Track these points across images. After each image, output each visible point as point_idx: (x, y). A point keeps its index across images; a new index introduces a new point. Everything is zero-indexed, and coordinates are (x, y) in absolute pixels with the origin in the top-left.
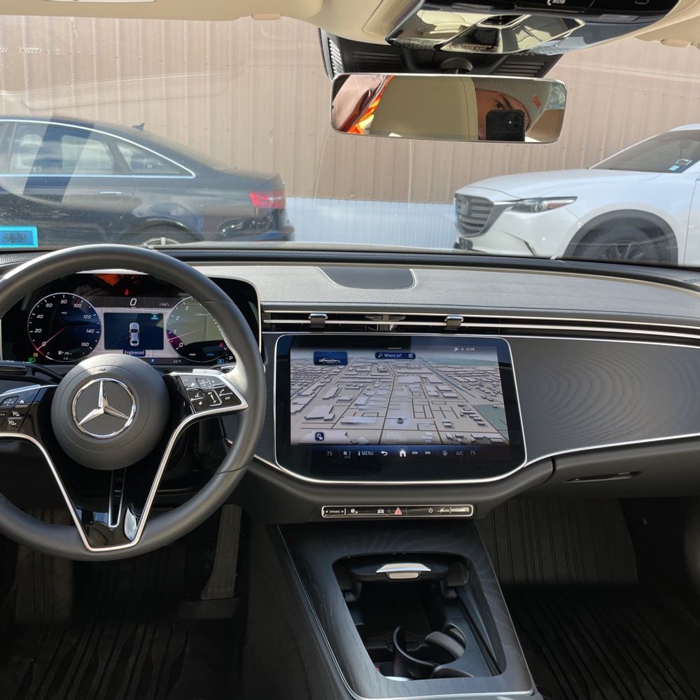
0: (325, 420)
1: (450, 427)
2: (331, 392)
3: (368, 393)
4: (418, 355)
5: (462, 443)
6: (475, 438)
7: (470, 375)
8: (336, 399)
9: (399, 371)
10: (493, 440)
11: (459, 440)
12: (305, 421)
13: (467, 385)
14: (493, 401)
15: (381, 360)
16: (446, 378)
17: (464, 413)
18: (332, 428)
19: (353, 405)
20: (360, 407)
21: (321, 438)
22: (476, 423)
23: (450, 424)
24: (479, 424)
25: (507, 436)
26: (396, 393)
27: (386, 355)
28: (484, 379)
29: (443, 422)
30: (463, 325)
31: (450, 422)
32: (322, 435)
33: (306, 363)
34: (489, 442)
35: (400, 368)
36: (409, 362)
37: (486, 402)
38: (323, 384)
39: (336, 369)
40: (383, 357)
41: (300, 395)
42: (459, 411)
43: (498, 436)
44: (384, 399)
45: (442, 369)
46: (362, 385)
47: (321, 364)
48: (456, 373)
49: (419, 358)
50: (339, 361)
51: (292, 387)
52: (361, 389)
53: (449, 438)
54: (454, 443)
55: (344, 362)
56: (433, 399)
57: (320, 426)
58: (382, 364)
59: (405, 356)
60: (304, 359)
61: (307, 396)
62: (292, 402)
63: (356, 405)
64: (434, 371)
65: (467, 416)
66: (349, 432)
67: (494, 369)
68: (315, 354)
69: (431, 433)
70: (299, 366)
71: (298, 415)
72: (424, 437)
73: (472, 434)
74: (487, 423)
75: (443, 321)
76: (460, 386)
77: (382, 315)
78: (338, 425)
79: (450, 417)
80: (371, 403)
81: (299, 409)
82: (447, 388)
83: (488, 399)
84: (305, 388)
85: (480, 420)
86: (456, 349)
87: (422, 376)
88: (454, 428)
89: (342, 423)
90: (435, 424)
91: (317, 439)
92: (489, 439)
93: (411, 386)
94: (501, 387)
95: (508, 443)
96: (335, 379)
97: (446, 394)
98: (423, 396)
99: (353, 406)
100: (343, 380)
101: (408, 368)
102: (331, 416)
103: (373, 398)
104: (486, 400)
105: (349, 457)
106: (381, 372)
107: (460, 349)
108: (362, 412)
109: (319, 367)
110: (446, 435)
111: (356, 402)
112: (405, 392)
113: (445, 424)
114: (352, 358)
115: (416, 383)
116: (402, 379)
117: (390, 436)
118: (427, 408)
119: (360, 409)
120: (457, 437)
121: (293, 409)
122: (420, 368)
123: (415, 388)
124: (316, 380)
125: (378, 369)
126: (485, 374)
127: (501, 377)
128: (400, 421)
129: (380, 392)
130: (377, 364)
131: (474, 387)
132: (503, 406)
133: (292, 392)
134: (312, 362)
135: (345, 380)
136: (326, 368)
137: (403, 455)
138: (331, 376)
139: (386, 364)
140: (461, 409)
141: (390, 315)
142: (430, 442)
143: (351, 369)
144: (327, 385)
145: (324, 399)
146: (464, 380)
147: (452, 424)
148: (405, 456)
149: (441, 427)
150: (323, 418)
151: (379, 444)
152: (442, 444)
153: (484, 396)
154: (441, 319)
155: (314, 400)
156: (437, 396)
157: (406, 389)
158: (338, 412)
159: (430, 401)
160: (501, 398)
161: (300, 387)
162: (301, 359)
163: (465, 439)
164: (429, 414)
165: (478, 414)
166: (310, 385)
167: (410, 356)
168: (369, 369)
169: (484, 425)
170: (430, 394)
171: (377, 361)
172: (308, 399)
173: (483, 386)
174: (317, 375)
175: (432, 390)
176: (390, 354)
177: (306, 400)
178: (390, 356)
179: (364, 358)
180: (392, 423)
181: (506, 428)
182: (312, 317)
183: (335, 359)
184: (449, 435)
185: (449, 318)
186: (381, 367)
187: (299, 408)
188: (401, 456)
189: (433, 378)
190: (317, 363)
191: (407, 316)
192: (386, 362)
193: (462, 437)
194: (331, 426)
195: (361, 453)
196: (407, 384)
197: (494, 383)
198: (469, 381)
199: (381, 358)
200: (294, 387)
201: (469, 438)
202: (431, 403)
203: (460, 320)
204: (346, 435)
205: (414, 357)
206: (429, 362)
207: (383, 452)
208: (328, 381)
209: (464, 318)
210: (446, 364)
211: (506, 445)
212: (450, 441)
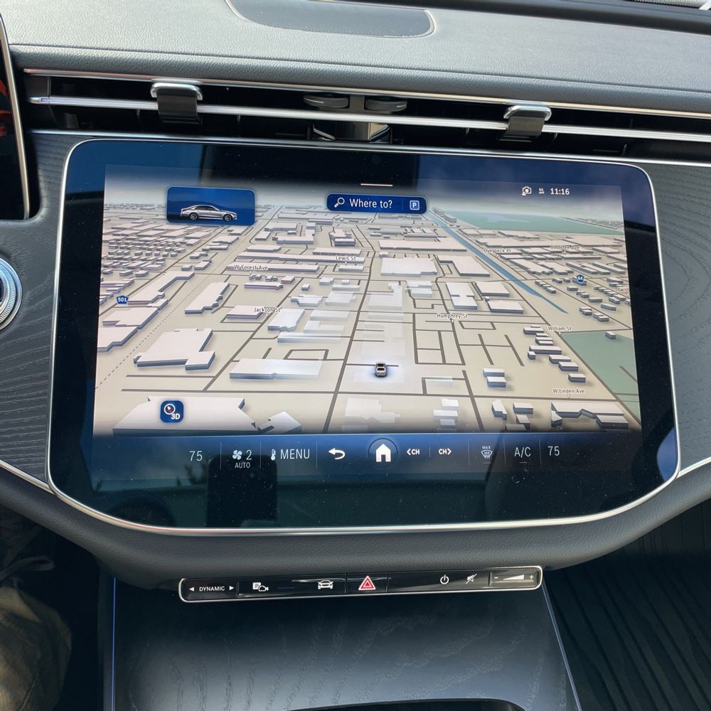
0: (188, 368)
1: (502, 385)
2: (209, 295)
3: (306, 299)
4: (431, 205)
5: (528, 428)
6: (559, 413)
7: (557, 256)
8: (222, 313)
9: (385, 243)
10: (603, 419)
11: (523, 418)
12: (136, 370)
13: (548, 281)
14: (606, 320)
15: (342, 215)
16: (497, 263)
17: (538, 352)
18: (205, 390)
19: (265, 327)
20: (282, 335)
21: (175, 416)
22: (565, 376)
23: (501, 380)
24: (572, 380)
25: (636, 408)
26: (374, 300)
27: (353, 203)
28: (589, 266)
29: (486, 375)
30: (547, 129)
31: (502, 375)
32: (179, 406)
33: (146, 215)
34: (593, 424)
35: (387, 235)
36: (409, 222)
37: (592, 325)
38: (188, 274)
39: (223, 235)
40: (346, 208)
41: (123, 301)
42: (525, 345)
43: (615, 408)
44: (344, 315)
45: (491, 242)
46: (289, 277)
47: (187, 220)
48: (522, 251)
49: (436, 211)
50: (234, 215)
51: (105, 280)
52: (288, 288)
53: (498, 414)
54: (509, 426)
55: (247, 217)
56: (464, 316)
57: (173, 385)
58: (344, 224)
59: (400, 207)
60: (142, 207)
61: (144, 304)
62: (101, 319)
63: (271, 329)
64: (470, 247)
65: (545, 359)
66: (249, 399)
67: (611, 242)
68: (171, 192)
69: (454, 402)
70: (128, 225)
71: (118, 354)
72: (438, 413)
73: (556, 403)
74: (590, 377)
75: (500, 119)
76: (531, 284)
77: (348, 96)
78: (224, 382)
79: (504, 362)
80: (309, 325)
81: (120, 339)
82: (498, 288)
83: (596, 317)
84: (139, 283)
85: (575, 369)
86: (527, 191)
87: (442, 257)
88: (511, 389)
89: (234, 377)
90: (466, 379)
91: (165, 417)
92: (594, 416)
93: (413, 283)
94: (627, 287)
95: (637, 425)
96: (221, 260)
97: (496, 304)
98: (440, 309)
99: (263, 332)
100: (240, 264)
101: (407, 236)
102: (204, 358)
103: (315, 313)
104: (590, 320)
105: (248, 465)
106: (339, 245)
107: (535, 191)
108: (285, 349)
109: (179, 230)
110: (492, 406)
111: (272, 323)
112: (397, 297)
113: (491, 379)
114: (267, 207)
115: (424, 274)
116: (389, 266)
117: (355, 409)
118: (448, 339)
119: (281, 341)
120: (518, 411)
121: (105, 337)
122: (435, 238)
123: (421, 287)
124: (170, 262)
125: (332, 238)
126: (591, 253)
127: (629, 262)
128: (381, 370)
129: (334, 297)
130: (329, 224)
131: (563, 287)
132: (630, 335)
133: (103, 292)
134: (162, 214)
135: (247, 264)
136: (199, 232)
137: (383, 457)
138: (211, 254)
139: (353, 226)
140: (530, 342)
141: (368, 98)
142: (452, 422)
143: (264, 235)
144: (200, 277)
145: (188, 313)
146: (540, 270)
147: (508, 378)
148: (388, 459)
149: (479, 387)
150: (182, 362)
151: (326, 430)
152: (481, 428)
153: (586, 308)
154: (495, 112)
155: (163, 314)
156: (474, 309)
157: (398, 290)
158: (224, 347)
159: (456, 320)
160: (625, 315)
161: (127, 280)
162: (133, 206)
163: (538, 416)
164: (452, 355)
165: (572, 356)
166: (152, 275)
167: (414, 205)
168: (308, 236)
169: (582, 381)
170: (457, 302)
171: (331, 216)
172: (145, 313)
173: (585, 284)
174: (174, 251)
175: (462, 293)
176: (364, 198)
177: (140, 315)
178: (365, 204)
179: (297, 209)
180: (361, 376)
181: (635, 389)
182: (162, 91)
183: (222, 208)
184: (500, 406)
185: (514, 108)
186: (339, 233)
187: (120, 334)
188: (379, 459)
189: (467, 263)
190: (174, 216)
191: (411, 102)
192: (352, 221)
193: (529, 412)
194: (201, 383)
195: (278, 455)
196: (401, 278)
197: (613, 278)
198: (553, 272)
199: (341, 209)
200: (110, 280)
201: (546, 413)
202: (458, 326)
203: (542, 114)
204: (242, 406)
205: (423, 209)
206: (459, 222)
207: (333, 451)
208: (203, 264)
209: (553, 110)
210: (500, 227)
211: (634, 431)
212: (499, 423)
